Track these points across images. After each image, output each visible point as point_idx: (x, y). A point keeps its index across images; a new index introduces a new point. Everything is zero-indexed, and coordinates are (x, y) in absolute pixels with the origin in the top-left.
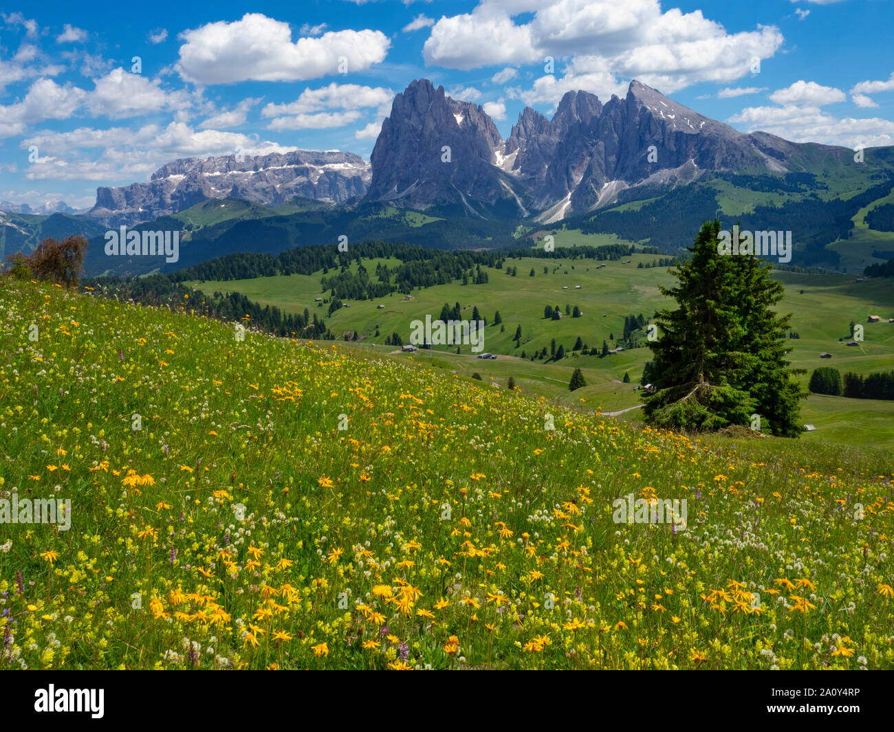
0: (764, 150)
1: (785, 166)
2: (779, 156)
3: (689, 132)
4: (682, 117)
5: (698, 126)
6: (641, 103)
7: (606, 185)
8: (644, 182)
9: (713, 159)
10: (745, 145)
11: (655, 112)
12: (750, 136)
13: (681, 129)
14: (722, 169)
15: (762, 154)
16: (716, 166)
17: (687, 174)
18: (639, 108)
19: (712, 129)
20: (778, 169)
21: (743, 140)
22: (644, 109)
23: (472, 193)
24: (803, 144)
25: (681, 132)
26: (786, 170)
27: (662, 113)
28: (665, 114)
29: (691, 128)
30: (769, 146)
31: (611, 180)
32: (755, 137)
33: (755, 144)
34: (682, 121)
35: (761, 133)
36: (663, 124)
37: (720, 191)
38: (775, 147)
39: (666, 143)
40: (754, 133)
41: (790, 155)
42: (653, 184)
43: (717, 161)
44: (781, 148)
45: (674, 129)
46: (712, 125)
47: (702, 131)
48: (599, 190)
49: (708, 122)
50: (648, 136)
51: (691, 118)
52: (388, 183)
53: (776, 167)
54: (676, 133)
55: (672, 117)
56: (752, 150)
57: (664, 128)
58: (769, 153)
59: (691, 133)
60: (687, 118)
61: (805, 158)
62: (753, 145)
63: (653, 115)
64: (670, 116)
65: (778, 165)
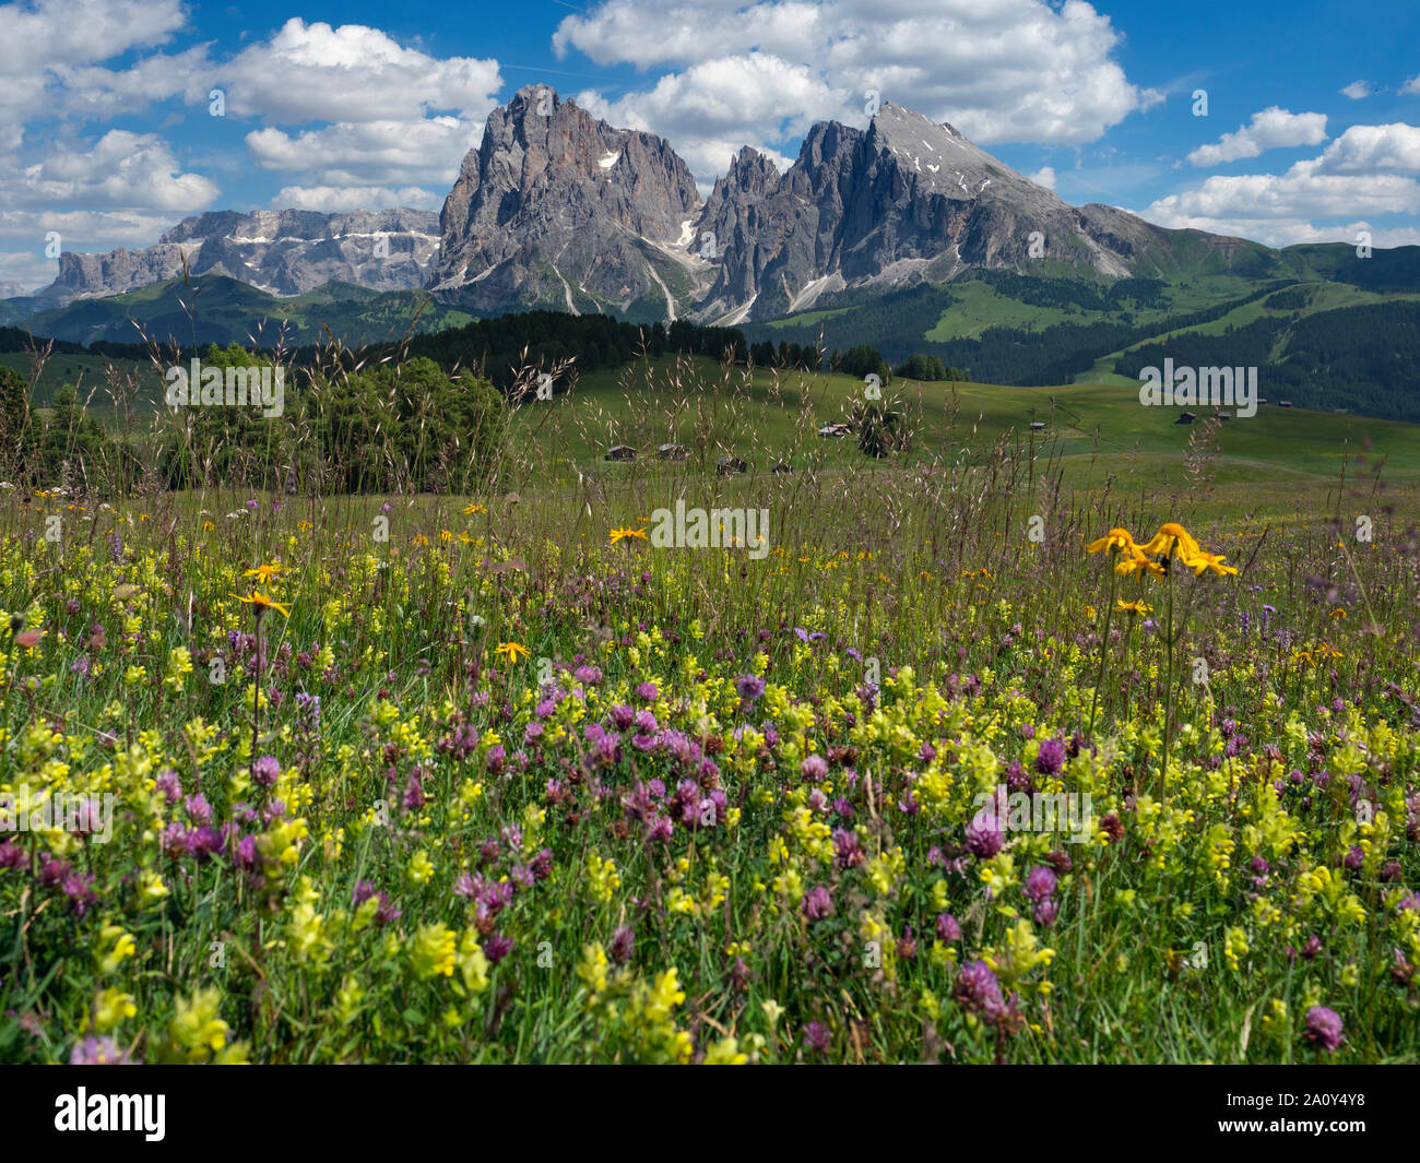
0: (1097, 238)
1: (1128, 267)
2: (1122, 247)
3: (956, 196)
4: (952, 171)
5: (976, 188)
6: (885, 141)
7: (811, 283)
8: (872, 280)
9: (985, 245)
10: (1057, 226)
11: (904, 160)
12: (1075, 211)
13: (943, 191)
14: (999, 265)
15: (1091, 243)
16: (988, 259)
17: (938, 270)
18: (879, 149)
19: (1000, 194)
20: (1116, 274)
21: (1055, 216)
22: (886, 152)
23: (588, 287)
25: (942, 198)
26: (1127, 274)
27: (917, 162)
28: (924, 162)
29: (964, 190)
30: (1109, 230)
31: (821, 274)
32: (1085, 214)
33: (1083, 225)
34: (950, 176)
35: (1100, 207)
36: (913, 179)
37: (957, 301)
38: (1117, 233)
39: (916, 213)
40: (1085, 207)
41: (1144, 248)
42: (879, 285)
43: (991, 251)
44: (1132, 234)
45: (930, 191)
46: (1004, 186)
47: (979, 197)
48: (795, 292)
49: (1001, 181)
50: (887, 200)
51: (970, 171)
52: (453, 263)
53: (1111, 267)
54: (934, 196)
55: (934, 169)
56: (1073, 234)
57: (914, 188)
58: (1106, 241)
59: (960, 198)
60: (962, 172)
61: (1169, 255)
62: (1080, 229)
63: (899, 165)
64: (931, 167)
65: (1116, 265)
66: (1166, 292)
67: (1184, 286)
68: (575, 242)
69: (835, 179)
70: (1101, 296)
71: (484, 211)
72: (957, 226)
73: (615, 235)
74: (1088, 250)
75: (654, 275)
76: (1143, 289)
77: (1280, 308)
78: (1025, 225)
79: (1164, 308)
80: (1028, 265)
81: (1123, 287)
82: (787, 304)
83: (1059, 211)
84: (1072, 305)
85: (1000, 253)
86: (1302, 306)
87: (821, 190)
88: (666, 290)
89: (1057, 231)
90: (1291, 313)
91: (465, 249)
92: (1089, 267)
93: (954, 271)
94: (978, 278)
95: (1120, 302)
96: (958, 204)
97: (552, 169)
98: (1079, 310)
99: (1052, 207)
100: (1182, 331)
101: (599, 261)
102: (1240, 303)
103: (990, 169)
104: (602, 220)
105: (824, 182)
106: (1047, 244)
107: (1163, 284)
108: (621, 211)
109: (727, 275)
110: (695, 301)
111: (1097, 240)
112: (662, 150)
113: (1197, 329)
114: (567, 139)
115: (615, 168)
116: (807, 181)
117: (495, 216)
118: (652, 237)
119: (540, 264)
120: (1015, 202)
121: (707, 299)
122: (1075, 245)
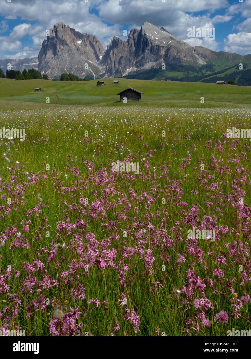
1: (206, 62)
2: (204, 57)
3: (162, 45)
4: (161, 39)
5: (167, 43)
6: (145, 32)
7: (128, 70)
8: (142, 68)
9: (169, 57)
10: (188, 52)
11: (149, 37)
12: (192, 48)
13: (159, 44)
14: (173, 62)
15: (197, 56)
16: (170, 61)
17: (158, 64)
18: (143, 34)
19: (173, 44)
20: (202, 64)
21: (187, 49)
22: (145, 34)
23: (74, 73)
24: (218, 52)
25: (159, 46)
26: (205, 63)
27: (153, 37)
28: (154, 37)
29: (164, 44)
30: (201, 52)
31: (130, 67)
32: (195, 49)
33: (195, 51)
34: (161, 40)
35: (198, 47)
36: (152, 41)
38: (203, 53)
39: (152, 50)
40: (196, 47)
41: (210, 57)
43: (171, 59)
44: (207, 53)
45: (156, 44)
46: (175, 42)
47: (168, 45)
48: (124, 72)
49: (173, 41)
50: (146, 47)
51: (166, 39)
52: (41, 69)
53: (201, 62)
54: (157, 46)
56: (192, 54)
57: (152, 43)
58: (200, 55)
59: (163, 46)
60: (164, 39)
61: (216, 58)
62: (194, 52)
63: (148, 38)
64: (156, 38)
65: (203, 61)
66: (214, 67)
67: (219, 66)
68: (70, 63)
69: (133, 42)
70: (198, 69)
71: (48, 55)
72: (163, 52)
73: (80, 60)
74: (195, 57)
75: (91, 70)
76: (209, 67)
78: (179, 52)
79: (213, 71)
80: (180, 62)
81: (204, 67)
82: (122, 75)
83: (188, 48)
84: (190, 71)
85: (173, 60)
86: (245, 68)
87: (130, 46)
88: (93, 73)
89: (188, 53)
91: (44, 65)
92: (196, 62)
93: (162, 64)
95: (202, 70)
97: (64, 44)
98: (191, 73)
99: (187, 47)
100: (214, 76)
101: (76, 67)
102: (229, 69)
103: (171, 38)
104: (76, 56)
105: (130, 43)
106: (185, 57)
107: (214, 65)
108: (83, 54)
109: (108, 69)
110: (101, 76)
111: (198, 55)
112: (94, 38)
113: (217, 75)
114: (68, 36)
115: (81, 43)
116: (127, 44)
117: (51, 57)
118: (91, 61)
119: (61, 68)
120: (177, 46)
121: (104, 75)
122: (192, 56)
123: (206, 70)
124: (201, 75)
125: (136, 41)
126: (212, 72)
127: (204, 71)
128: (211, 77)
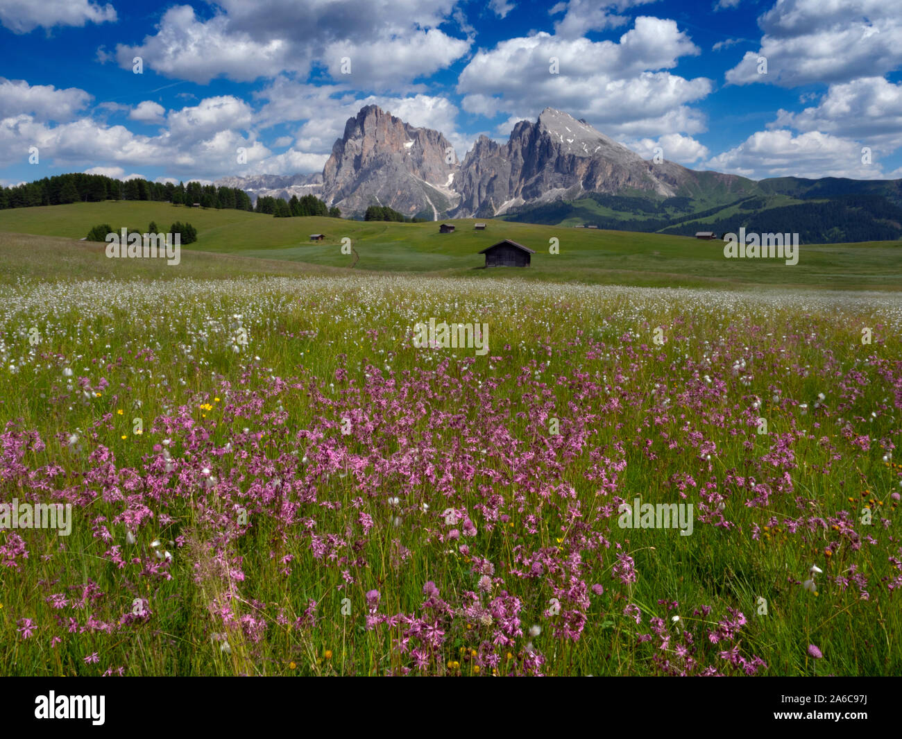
1: (674, 191)
2: (671, 181)
3: (581, 155)
4: (580, 142)
5: (593, 151)
6: (545, 127)
7: (506, 203)
8: (537, 200)
9: (595, 180)
10: (635, 170)
11: (555, 137)
12: (646, 162)
13: (574, 152)
14: (602, 190)
15: (655, 179)
17: (570, 194)
18: (542, 132)
19: (605, 154)
20: (667, 195)
21: (635, 164)
22: (545, 133)
24: (700, 172)
25: (574, 156)
26: (673, 195)
27: (561, 138)
28: (565, 138)
29: (586, 152)
30: (665, 172)
31: (512, 198)
32: (652, 164)
33: (651, 169)
34: (579, 145)
36: (559, 147)
37: (575, 209)
38: (668, 173)
39: (560, 165)
40: (652, 160)
41: (683, 182)
42: (540, 203)
43: (599, 183)
44: (677, 173)
45: (568, 152)
46: (608, 150)
47: (594, 155)
48: (497, 208)
49: (606, 147)
50: (546, 158)
51: (590, 142)
52: (327, 197)
53: (664, 191)
54: (570, 156)
55: (570, 141)
56: (645, 175)
57: (559, 151)
58: (663, 178)
59: (584, 156)
60: (585, 143)
61: (697, 184)
62: (648, 171)
63: (552, 139)
64: (569, 140)
65: (667, 190)
66: (691, 203)
67: (702, 201)
68: (387, 185)
69: (520, 147)
70: (656, 206)
71: (342, 170)
72: (582, 170)
73: (409, 180)
74: (652, 182)
75: (429, 200)
76: (680, 202)
77: (748, 209)
78: (617, 169)
79: (689, 211)
80: (618, 191)
81: (669, 202)
82: (493, 213)
83: (637, 162)
84: (639, 210)
85: (604, 184)
86: (759, 208)
87: (512, 154)
88: (434, 208)
89: (636, 172)
90: (752, 211)
91: (333, 189)
92: (653, 192)
93: (579, 194)
94: (591, 197)
95: (666, 209)
96: (583, 159)
97: (377, 147)
98: (642, 212)
99: (634, 160)
100: (691, 221)
101: (399, 193)
102: (726, 207)
103: (601, 141)
104: (401, 173)
105: (514, 150)
106: (629, 179)
107: (691, 199)
108: (414, 169)
109: (464, 199)
110: (449, 213)
111: (658, 177)
112: (439, 138)
113: (699, 220)
114: (386, 132)
115: (413, 147)
116: (507, 150)
117: (349, 172)
118: (431, 182)
119: (369, 196)
120: (613, 158)
121: (455, 211)
122: (645, 180)
123: (674, 208)
124: (664, 219)
125: (525, 146)
126: (687, 214)
127: (669, 211)
128: (685, 223)
